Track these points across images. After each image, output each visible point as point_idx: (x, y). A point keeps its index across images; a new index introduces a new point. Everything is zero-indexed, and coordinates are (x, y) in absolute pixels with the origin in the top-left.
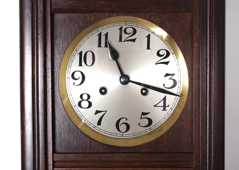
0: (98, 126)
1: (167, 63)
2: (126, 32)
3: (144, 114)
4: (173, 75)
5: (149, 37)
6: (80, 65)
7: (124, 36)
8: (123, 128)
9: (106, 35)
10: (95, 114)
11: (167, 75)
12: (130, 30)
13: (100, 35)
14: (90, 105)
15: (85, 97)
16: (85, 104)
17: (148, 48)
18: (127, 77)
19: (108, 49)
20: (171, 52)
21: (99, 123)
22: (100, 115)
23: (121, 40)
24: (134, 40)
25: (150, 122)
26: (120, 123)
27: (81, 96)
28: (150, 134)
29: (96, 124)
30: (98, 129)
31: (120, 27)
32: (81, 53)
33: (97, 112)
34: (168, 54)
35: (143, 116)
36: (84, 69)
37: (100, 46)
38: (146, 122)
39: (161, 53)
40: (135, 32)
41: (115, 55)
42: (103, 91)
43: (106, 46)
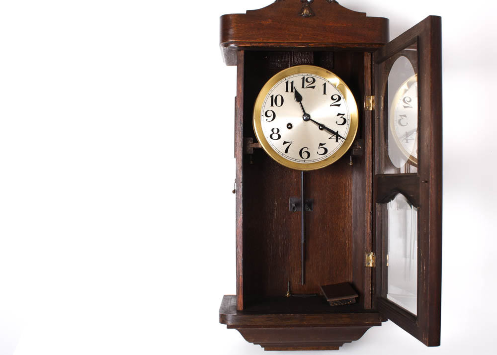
0: (286, 154)
1: (339, 105)
2: (307, 81)
3: (321, 144)
4: (344, 115)
5: (325, 85)
6: (272, 105)
7: (306, 84)
8: (305, 155)
9: (292, 83)
10: (283, 144)
11: (339, 114)
12: (310, 80)
13: (287, 83)
14: (279, 137)
15: (275, 131)
16: (275, 136)
17: (325, 93)
18: (309, 116)
19: (293, 94)
20: (342, 97)
21: (286, 152)
22: (287, 145)
23: (303, 87)
24: (313, 87)
25: (326, 151)
26: (303, 152)
27: (272, 130)
28: (326, 160)
29: (284, 152)
30: (285, 156)
31: (303, 77)
32: (272, 97)
33: (285, 143)
34: (340, 98)
35: (320, 146)
36: (275, 108)
37: (287, 91)
38: (323, 151)
39: (334, 97)
40: (314, 81)
41: (299, 98)
42: (290, 126)
43: (292, 91)
